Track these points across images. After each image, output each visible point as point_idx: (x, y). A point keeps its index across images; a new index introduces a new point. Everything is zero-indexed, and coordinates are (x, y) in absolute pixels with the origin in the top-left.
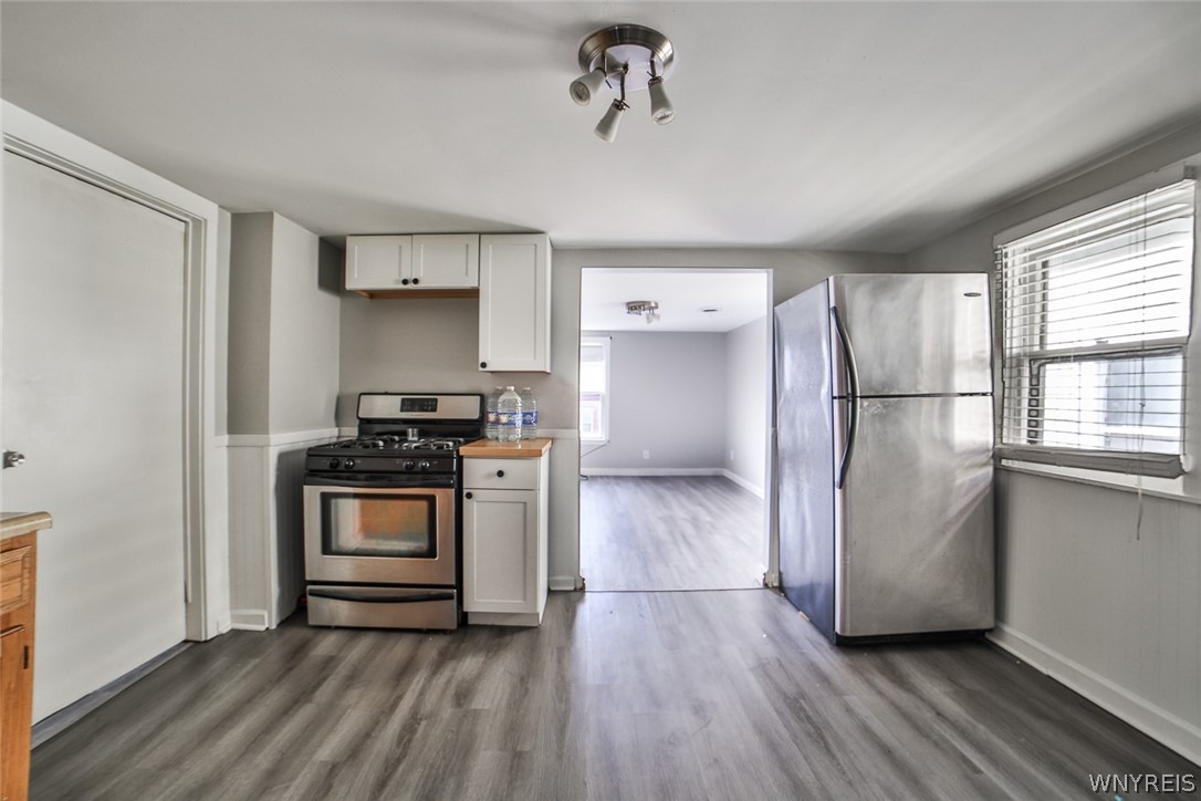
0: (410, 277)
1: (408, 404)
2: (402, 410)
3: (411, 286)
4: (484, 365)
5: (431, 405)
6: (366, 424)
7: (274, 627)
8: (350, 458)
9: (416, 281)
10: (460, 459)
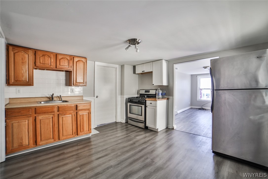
0: (143, 71)
1: (146, 92)
2: (145, 92)
3: (143, 72)
4: (153, 85)
5: (149, 91)
6: (141, 94)
7: (124, 123)
8: (132, 99)
9: (144, 71)
10: (146, 101)
